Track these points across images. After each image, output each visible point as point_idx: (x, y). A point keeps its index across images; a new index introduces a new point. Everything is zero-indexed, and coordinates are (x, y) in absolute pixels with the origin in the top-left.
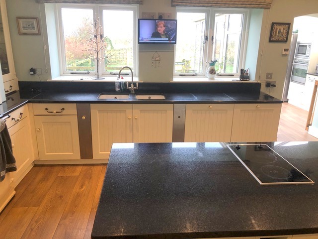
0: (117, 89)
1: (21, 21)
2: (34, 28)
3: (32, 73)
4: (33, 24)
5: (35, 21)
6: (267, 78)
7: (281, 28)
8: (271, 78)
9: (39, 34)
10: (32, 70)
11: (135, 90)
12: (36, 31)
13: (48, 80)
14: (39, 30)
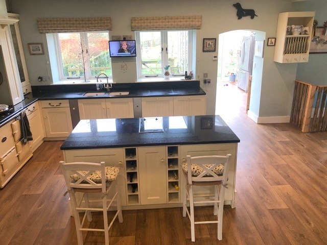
0: (98, 89)
1: (31, 46)
2: (40, 50)
3: (40, 80)
4: (39, 47)
5: (40, 46)
6: (204, 77)
7: (210, 42)
8: (207, 77)
9: (43, 54)
10: (40, 78)
11: (110, 89)
12: (41, 52)
13: (51, 84)
14: (43, 51)
